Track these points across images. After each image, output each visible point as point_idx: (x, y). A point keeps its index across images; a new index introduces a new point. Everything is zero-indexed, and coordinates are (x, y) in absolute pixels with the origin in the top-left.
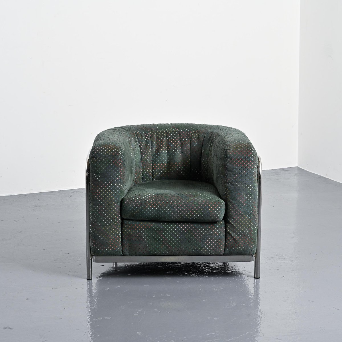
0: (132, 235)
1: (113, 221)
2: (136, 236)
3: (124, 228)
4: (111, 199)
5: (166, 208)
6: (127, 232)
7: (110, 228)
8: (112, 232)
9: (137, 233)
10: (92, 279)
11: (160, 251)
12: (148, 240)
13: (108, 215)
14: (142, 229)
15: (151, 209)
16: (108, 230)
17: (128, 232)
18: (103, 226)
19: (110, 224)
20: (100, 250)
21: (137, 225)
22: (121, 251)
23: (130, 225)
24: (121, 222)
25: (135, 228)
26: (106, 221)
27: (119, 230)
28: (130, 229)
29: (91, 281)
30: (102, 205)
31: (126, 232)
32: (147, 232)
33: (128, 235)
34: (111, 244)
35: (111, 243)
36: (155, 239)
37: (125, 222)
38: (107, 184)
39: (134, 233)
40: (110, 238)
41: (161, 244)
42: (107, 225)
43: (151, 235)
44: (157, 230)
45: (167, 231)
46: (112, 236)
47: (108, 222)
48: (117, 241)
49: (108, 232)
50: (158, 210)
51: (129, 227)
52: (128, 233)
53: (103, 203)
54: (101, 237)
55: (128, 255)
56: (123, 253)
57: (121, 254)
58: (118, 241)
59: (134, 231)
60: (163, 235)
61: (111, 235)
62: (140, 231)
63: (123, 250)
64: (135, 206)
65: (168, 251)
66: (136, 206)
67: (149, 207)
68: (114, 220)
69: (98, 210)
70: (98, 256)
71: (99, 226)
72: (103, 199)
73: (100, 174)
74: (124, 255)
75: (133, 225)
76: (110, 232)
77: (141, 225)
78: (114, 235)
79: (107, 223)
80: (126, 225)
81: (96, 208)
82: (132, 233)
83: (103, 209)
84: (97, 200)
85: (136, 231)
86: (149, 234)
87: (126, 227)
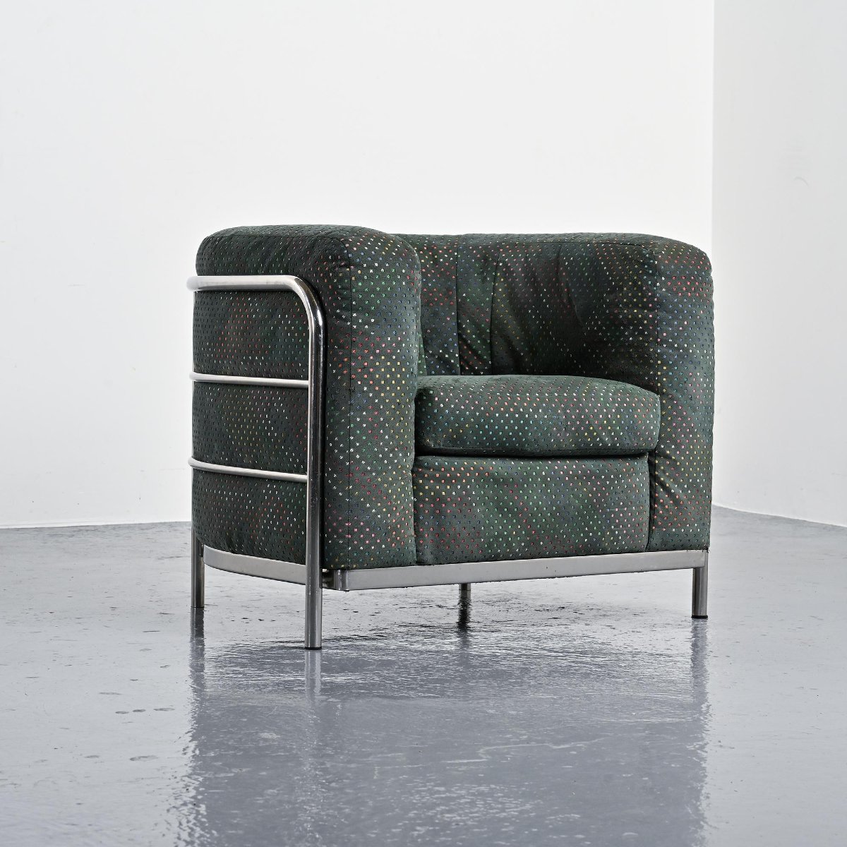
0: (443, 500)
2: (456, 502)
3: (421, 481)
6: (430, 490)
7: (395, 479)
9: (458, 493)
11: (511, 544)
12: (483, 512)
13: (392, 438)
14: (468, 481)
16: (390, 485)
17: (435, 490)
18: (378, 473)
19: (396, 467)
20: (367, 547)
21: (457, 469)
22: (415, 551)
23: (437, 469)
25: (451, 478)
26: (386, 455)
28: (438, 481)
29: (317, 653)
30: (376, 407)
31: (427, 493)
32: (481, 488)
33: (433, 499)
34: (396, 530)
35: (397, 524)
36: (500, 510)
37: (425, 459)
38: (392, 342)
39: (449, 493)
40: (394, 509)
41: (513, 524)
42: (388, 471)
43: (491, 499)
44: (506, 482)
45: (528, 483)
46: (399, 502)
47: (391, 462)
49: (390, 491)
50: (520, 418)
51: (438, 475)
52: (432, 493)
53: (382, 401)
54: (370, 509)
55: (432, 561)
56: (417, 556)
57: (415, 561)
59: (448, 487)
60: (518, 495)
61: (396, 500)
62: (464, 487)
63: (419, 548)
64: (462, 407)
65: (528, 543)
66: (466, 409)
69: (365, 425)
70: (356, 568)
71: (365, 472)
72: (382, 388)
73: (372, 314)
74: (420, 563)
75: (447, 470)
77: (467, 469)
79: (388, 464)
80: (427, 471)
81: (358, 419)
82: (444, 493)
83: (380, 421)
84: (364, 392)
85: (454, 486)
86: (485, 494)
87: (426, 476)
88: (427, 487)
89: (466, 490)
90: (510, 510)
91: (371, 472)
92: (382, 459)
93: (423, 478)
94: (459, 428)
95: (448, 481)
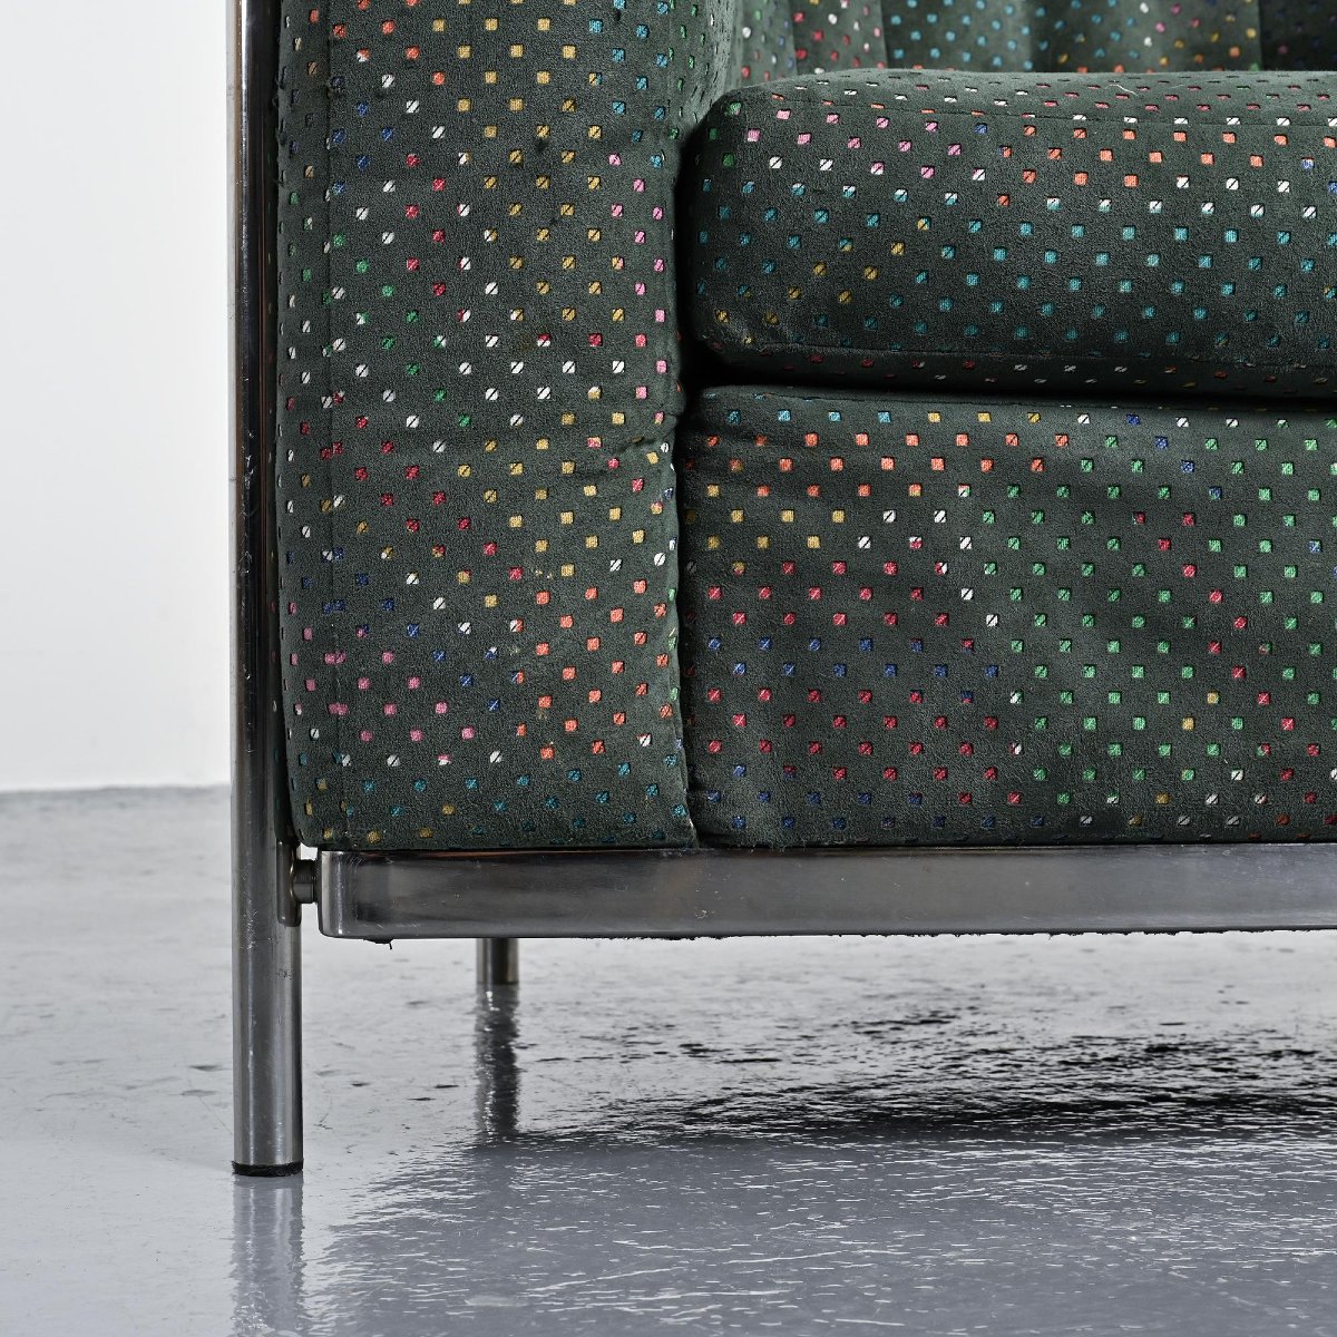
0: (811, 570)
1: (587, 374)
2: (874, 581)
3: (713, 491)
4: (556, 84)
5: (1270, 198)
6: (751, 528)
7: (543, 472)
8: (567, 518)
9: (887, 542)
10: (295, 1168)
11: (1170, 768)
12: (1020, 628)
13: (515, 293)
14: (939, 492)
15: (1078, 208)
16: (517, 494)
17: (773, 528)
18: (457, 441)
19: (543, 420)
20: (419, 759)
21: (884, 442)
22: (681, 787)
23: (788, 439)
24: (673, 397)
25: (852, 477)
26: (490, 368)
27: (656, 509)
28: (791, 488)
29: (280, 1193)
30: (436, 162)
31: (738, 539)
32: (1006, 526)
33: (764, 569)
34: (555, 688)
35: (554, 666)
36: (1111, 621)
37: (730, 401)
39: (840, 541)
40: (542, 598)
41: (1177, 688)
42: (503, 434)
43: (1061, 575)
44: (1136, 501)
45: (1252, 510)
46: (568, 570)
47: (517, 395)
48: (627, 652)
49: (516, 522)
50: (1173, 217)
51: (785, 465)
52: (763, 542)
53: (464, 132)
54: (422, 595)
55: (769, 834)
56: (695, 808)
57: (683, 829)
58: (638, 651)
59: (838, 517)
60: (1202, 562)
61: (551, 561)
62: (915, 516)
63: (705, 775)
64: (877, 170)
65: (1264, 775)
66: (893, 179)
67: (1055, 181)
68: (593, 370)
69: (390, 239)
71: (398, 438)
75: (834, 442)
76: (543, 520)
77: (936, 442)
78: (592, 568)
79: (506, 406)
80: (740, 446)
81: (362, 214)
82: (813, 542)
83: (458, 221)
84: (381, 95)
85: (865, 516)
86: (1029, 554)
87: (735, 466)
88: (737, 516)
89: (928, 530)
90: (1160, 626)
91: (422, 438)
92: (476, 383)
93: (722, 475)
94: (860, 258)
95: (838, 490)
